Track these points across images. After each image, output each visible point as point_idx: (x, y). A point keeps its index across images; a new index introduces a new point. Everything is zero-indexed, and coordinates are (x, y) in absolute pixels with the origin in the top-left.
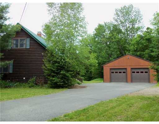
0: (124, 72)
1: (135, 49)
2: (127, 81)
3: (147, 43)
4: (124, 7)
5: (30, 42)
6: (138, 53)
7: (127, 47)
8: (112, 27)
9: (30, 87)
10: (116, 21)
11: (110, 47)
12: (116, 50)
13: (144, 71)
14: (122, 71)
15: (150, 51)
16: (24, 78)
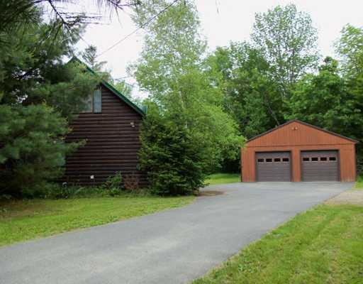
0: (285, 160)
1: (305, 108)
2: (291, 179)
3: (331, 95)
4: (276, 10)
5: (102, 99)
6: (311, 117)
7: (285, 101)
8: (247, 56)
9: (112, 195)
10: (258, 41)
11: (244, 103)
12: (259, 110)
13: (328, 156)
14: (281, 157)
15: (336, 112)
16: (92, 177)
